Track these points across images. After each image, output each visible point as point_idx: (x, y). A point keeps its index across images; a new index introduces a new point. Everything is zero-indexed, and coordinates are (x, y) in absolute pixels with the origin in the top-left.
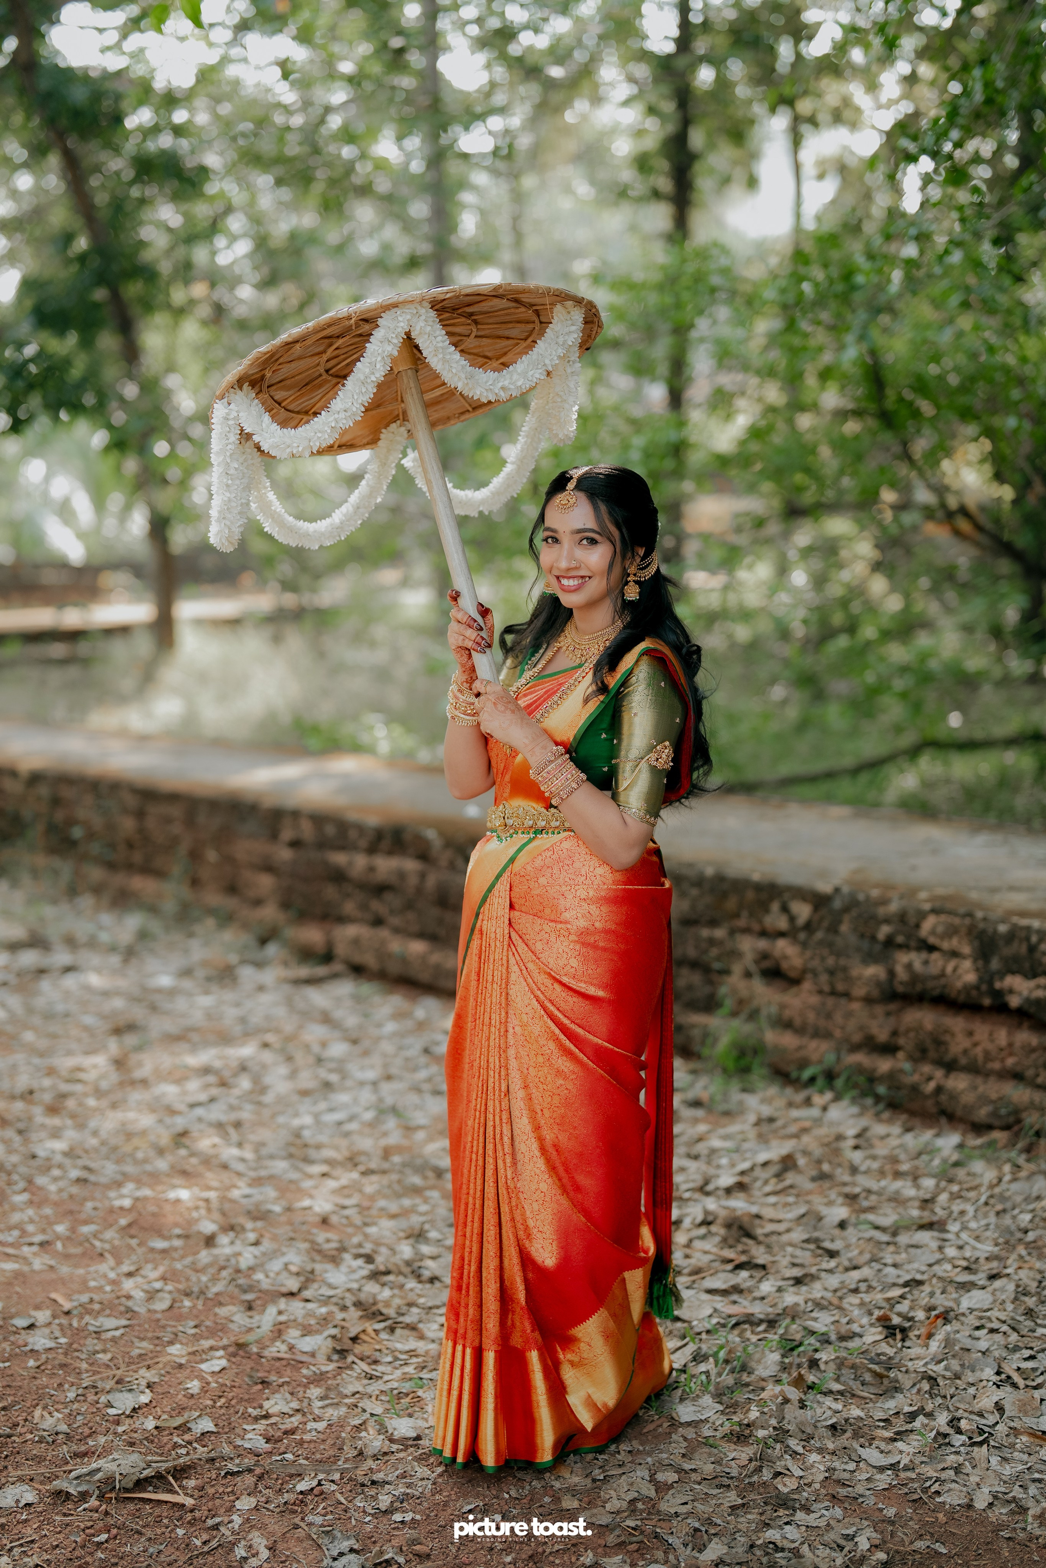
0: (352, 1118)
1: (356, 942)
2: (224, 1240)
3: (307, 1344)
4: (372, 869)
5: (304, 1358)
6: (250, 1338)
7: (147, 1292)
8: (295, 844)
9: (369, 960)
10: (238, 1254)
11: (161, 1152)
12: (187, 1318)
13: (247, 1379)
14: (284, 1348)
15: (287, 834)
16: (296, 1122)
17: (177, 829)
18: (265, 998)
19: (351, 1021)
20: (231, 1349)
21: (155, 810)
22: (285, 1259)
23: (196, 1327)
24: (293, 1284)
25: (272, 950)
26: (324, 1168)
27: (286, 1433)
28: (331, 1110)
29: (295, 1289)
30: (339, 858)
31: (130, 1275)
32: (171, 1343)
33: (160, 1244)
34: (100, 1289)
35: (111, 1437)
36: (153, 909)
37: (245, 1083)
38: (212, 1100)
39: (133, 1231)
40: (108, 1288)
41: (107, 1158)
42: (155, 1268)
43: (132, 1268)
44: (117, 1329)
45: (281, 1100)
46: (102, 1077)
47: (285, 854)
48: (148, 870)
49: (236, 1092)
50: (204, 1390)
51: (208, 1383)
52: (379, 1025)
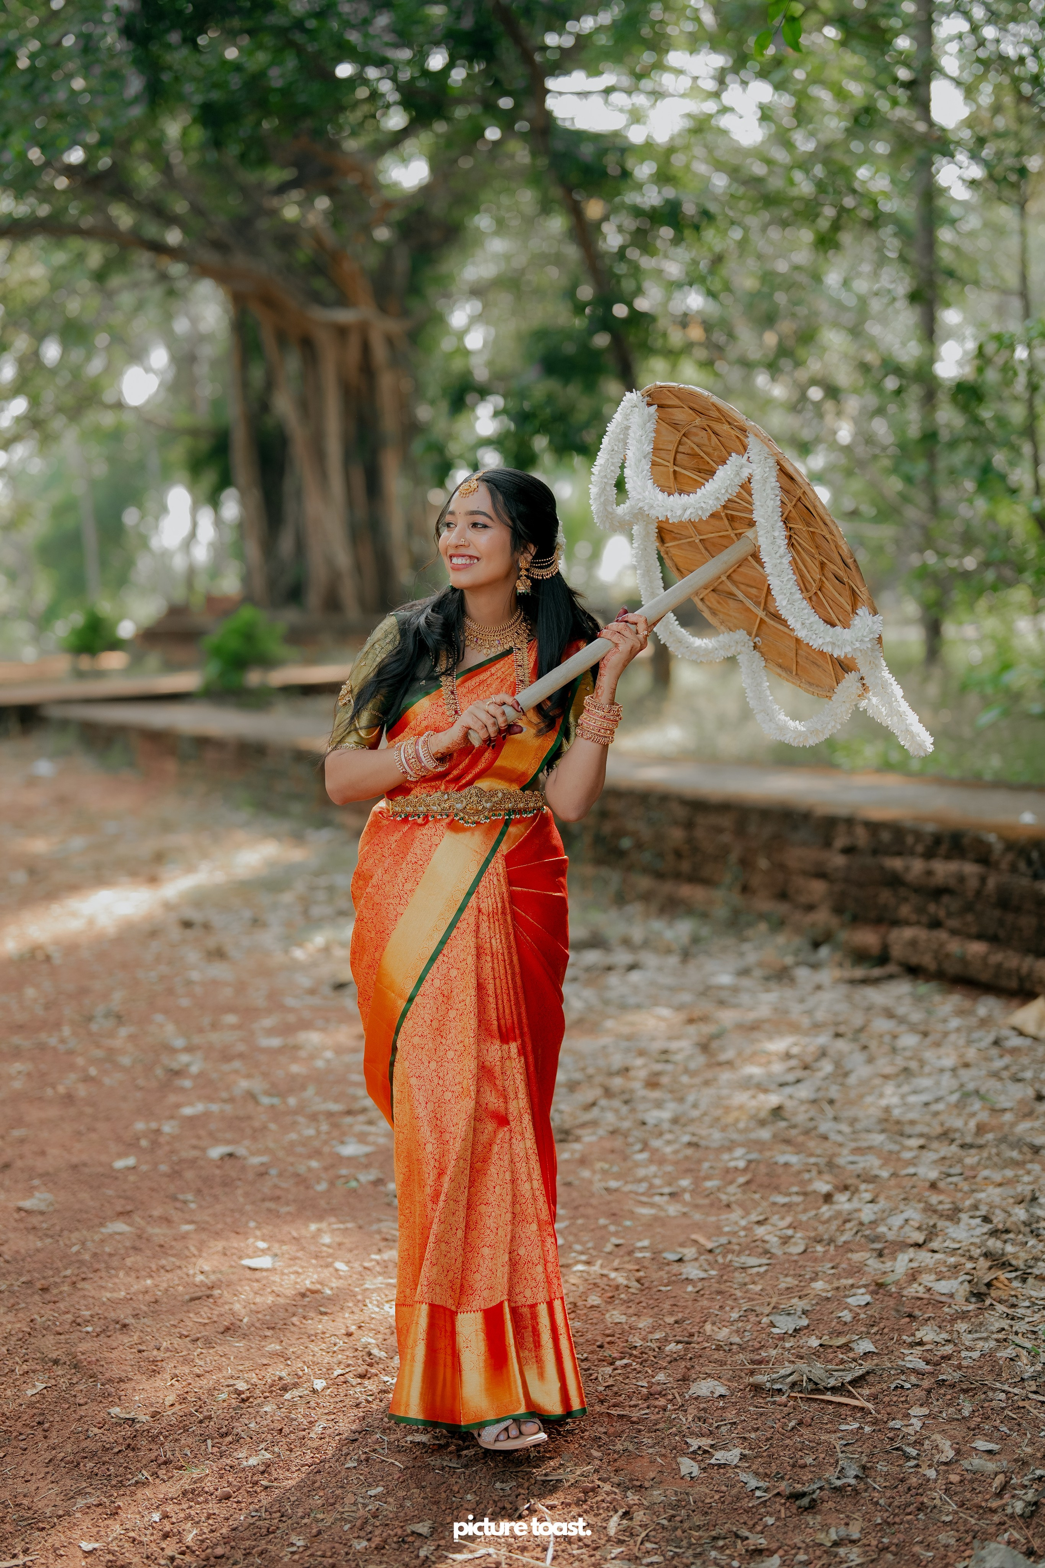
0: (938, 1100)
1: (913, 943)
2: (841, 1198)
3: (944, 1287)
4: (929, 873)
5: (943, 1299)
6: (889, 1279)
7: (780, 1238)
8: (849, 851)
9: (927, 961)
10: (858, 1210)
11: (762, 1123)
12: (822, 1261)
13: (893, 1313)
14: (921, 1289)
15: (840, 842)
16: (884, 1102)
17: (726, 838)
18: (826, 996)
19: (916, 1017)
20: (871, 1288)
21: (702, 820)
22: (905, 1215)
23: (833, 1268)
24: (920, 1237)
25: (824, 952)
26: (921, 1142)
27: (943, 1358)
28: (915, 1092)
29: (921, 1241)
30: (896, 864)
31: (759, 1223)
32: (812, 1280)
33: (781, 1200)
34: (735, 1233)
35: (780, 1351)
36: (704, 916)
37: (827, 1067)
38: (798, 1081)
39: (753, 1187)
40: (742, 1233)
41: (711, 1126)
42: (782, 1218)
43: (761, 1218)
44: (760, 1266)
45: (862, 1083)
46: (691, 1057)
47: (839, 861)
48: (694, 878)
49: (821, 1074)
50: (856, 1317)
51: (858, 1314)
52: (945, 1021)
